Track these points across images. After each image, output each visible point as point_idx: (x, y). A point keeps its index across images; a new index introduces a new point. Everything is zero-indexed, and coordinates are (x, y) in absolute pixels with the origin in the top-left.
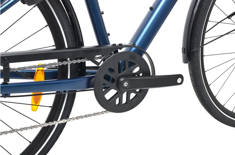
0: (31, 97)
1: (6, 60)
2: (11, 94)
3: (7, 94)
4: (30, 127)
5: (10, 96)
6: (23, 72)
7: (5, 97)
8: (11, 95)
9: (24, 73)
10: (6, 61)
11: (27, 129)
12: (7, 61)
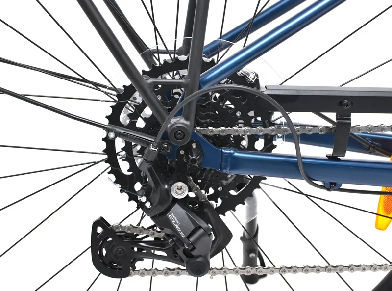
0: (378, 196)
1: (347, 105)
2: (343, 184)
3: (335, 184)
4: (372, 266)
5: (341, 188)
6: (364, 137)
7: (328, 190)
8: (344, 186)
9: (367, 140)
10: (346, 108)
11: (364, 269)
12: (348, 108)
